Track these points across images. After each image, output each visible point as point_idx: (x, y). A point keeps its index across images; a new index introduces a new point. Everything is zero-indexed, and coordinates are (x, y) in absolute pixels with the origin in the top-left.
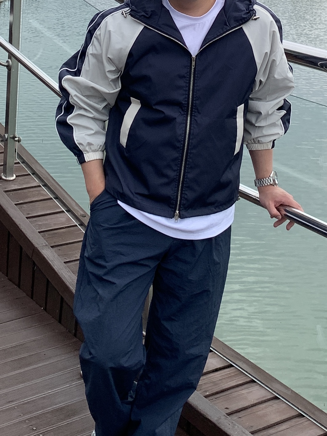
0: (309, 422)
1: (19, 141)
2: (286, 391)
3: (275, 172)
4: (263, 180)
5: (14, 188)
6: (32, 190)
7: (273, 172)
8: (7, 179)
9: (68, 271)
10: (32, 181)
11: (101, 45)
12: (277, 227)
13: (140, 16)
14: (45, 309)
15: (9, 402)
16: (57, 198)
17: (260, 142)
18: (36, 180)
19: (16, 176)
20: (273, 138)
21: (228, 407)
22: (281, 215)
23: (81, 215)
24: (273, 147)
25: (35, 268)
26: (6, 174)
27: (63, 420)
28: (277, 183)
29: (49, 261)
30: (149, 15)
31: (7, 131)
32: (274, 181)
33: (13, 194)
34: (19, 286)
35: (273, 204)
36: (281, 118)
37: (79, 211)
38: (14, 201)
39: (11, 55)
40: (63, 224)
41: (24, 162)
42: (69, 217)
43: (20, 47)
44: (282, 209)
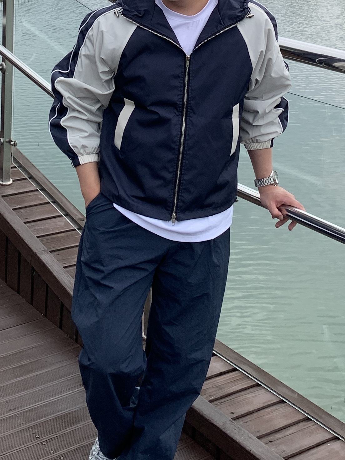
0: (316, 426)
1: (15, 145)
2: (291, 394)
3: (275, 171)
4: (263, 180)
5: (11, 193)
6: (29, 194)
7: (273, 172)
8: (4, 183)
9: (67, 276)
10: (29, 185)
11: (93, 46)
12: (279, 228)
13: (133, 16)
14: (45, 315)
15: (11, 410)
16: (55, 202)
17: (259, 141)
18: (33, 184)
19: (13, 181)
20: (271, 137)
21: (233, 412)
22: (283, 215)
23: (79, 219)
24: (272, 145)
25: (34, 273)
26: (3, 179)
27: (66, 427)
28: (277, 182)
29: (48, 266)
30: (142, 14)
31: (2, 135)
32: (274, 180)
33: (10, 198)
34: (18, 293)
35: (275, 205)
36: (279, 116)
37: (77, 215)
38: (11, 207)
39: (5, 58)
40: (61, 228)
41: (20, 166)
42: (67, 221)
43: (14, 50)
44: (283, 209)
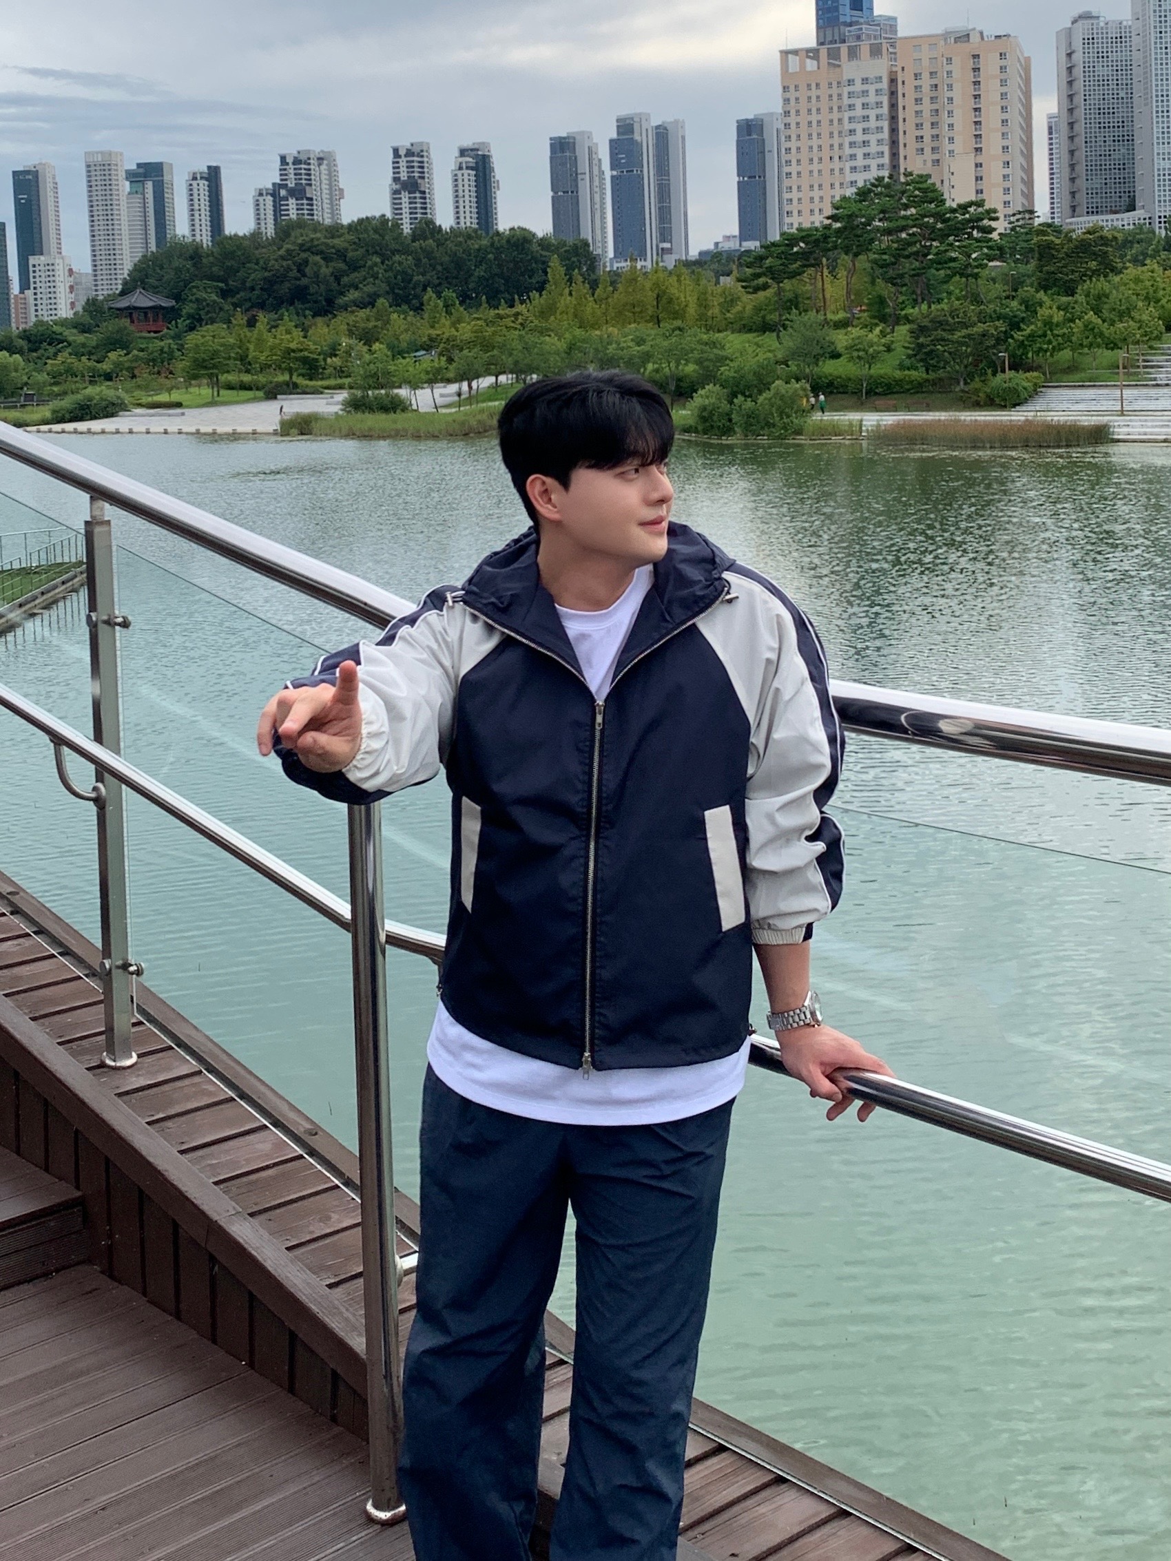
1: (139, 973)
4: (789, 1015)
5: (138, 1086)
6: (181, 1083)
7: (810, 993)
8: (118, 1064)
9: (298, 1268)
10: (179, 1063)
12: (835, 1119)
13: (486, 605)
14: (251, 1365)
16: (245, 1096)
17: (773, 927)
18: (189, 1058)
19: (139, 1056)
20: (804, 920)
21: (736, 1552)
22: (841, 1090)
23: (305, 1132)
25: (216, 1268)
26: (114, 1054)
29: (250, 1249)
30: (505, 604)
31: (107, 952)
32: (813, 1014)
33: (136, 1098)
34: (178, 1315)
35: (819, 1071)
37: (299, 1124)
38: (143, 1118)
39: (103, 770)
40: (269, 1156)
41: (153, 1020)
42: (280, 1138)
